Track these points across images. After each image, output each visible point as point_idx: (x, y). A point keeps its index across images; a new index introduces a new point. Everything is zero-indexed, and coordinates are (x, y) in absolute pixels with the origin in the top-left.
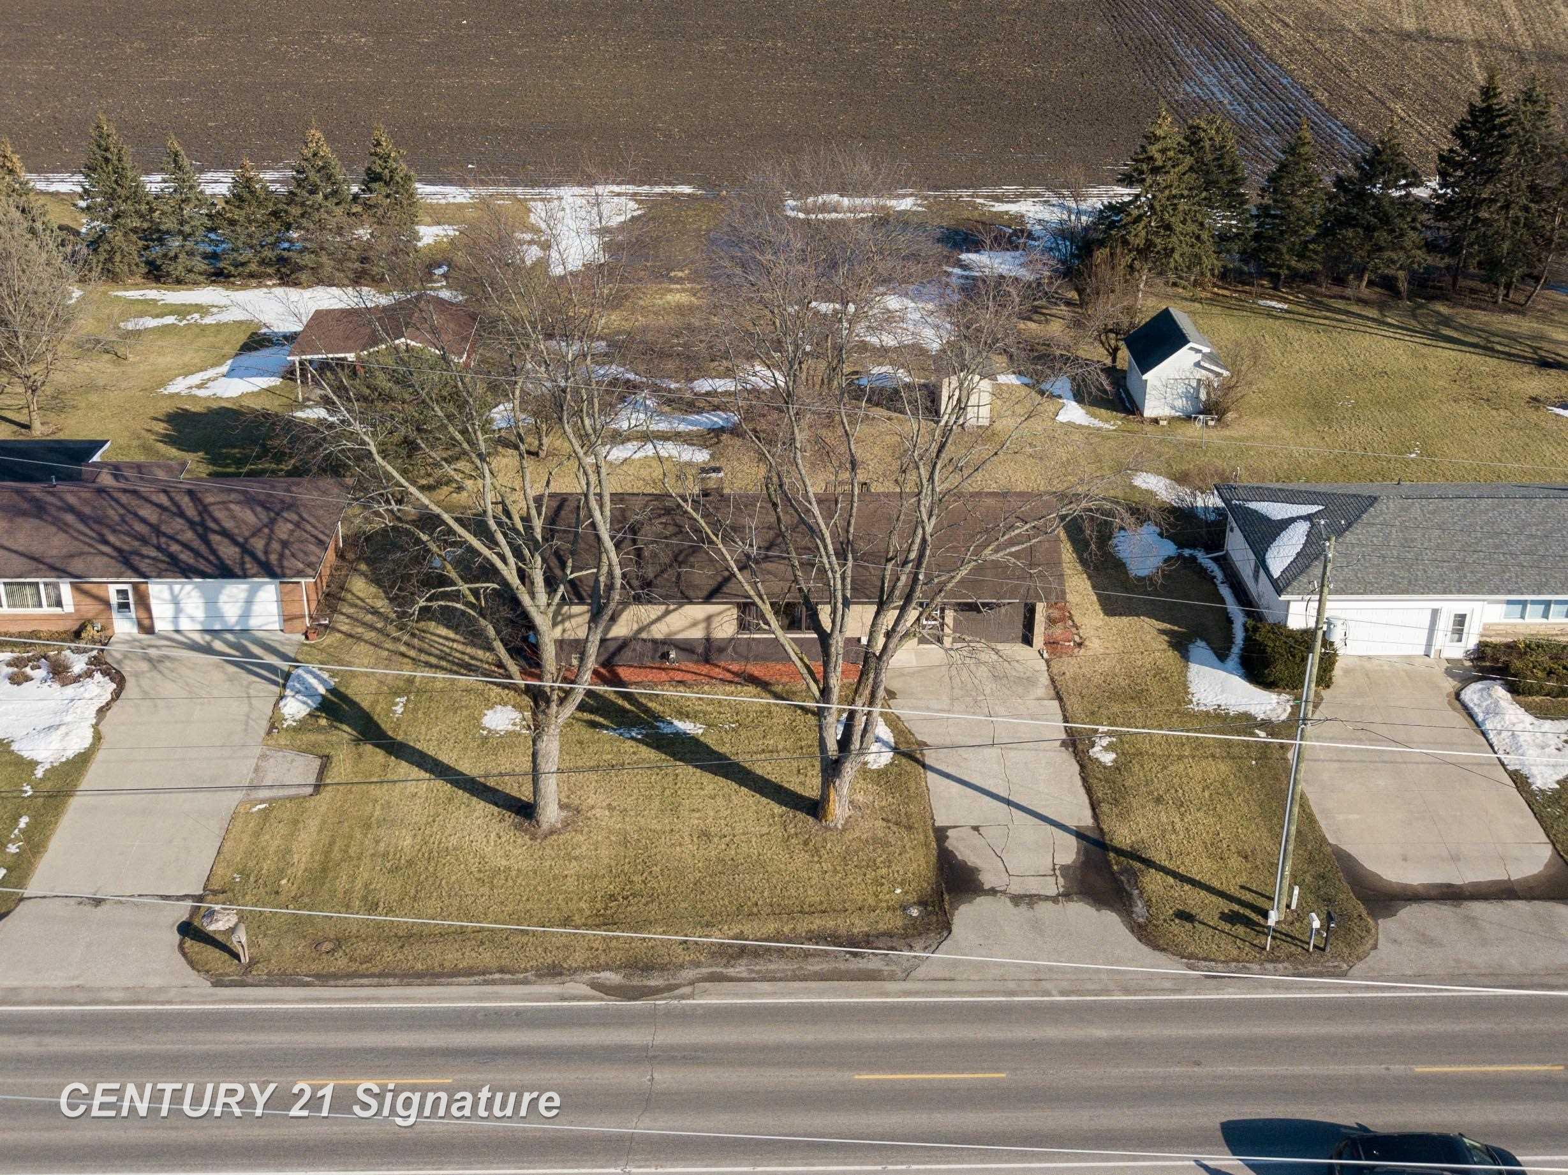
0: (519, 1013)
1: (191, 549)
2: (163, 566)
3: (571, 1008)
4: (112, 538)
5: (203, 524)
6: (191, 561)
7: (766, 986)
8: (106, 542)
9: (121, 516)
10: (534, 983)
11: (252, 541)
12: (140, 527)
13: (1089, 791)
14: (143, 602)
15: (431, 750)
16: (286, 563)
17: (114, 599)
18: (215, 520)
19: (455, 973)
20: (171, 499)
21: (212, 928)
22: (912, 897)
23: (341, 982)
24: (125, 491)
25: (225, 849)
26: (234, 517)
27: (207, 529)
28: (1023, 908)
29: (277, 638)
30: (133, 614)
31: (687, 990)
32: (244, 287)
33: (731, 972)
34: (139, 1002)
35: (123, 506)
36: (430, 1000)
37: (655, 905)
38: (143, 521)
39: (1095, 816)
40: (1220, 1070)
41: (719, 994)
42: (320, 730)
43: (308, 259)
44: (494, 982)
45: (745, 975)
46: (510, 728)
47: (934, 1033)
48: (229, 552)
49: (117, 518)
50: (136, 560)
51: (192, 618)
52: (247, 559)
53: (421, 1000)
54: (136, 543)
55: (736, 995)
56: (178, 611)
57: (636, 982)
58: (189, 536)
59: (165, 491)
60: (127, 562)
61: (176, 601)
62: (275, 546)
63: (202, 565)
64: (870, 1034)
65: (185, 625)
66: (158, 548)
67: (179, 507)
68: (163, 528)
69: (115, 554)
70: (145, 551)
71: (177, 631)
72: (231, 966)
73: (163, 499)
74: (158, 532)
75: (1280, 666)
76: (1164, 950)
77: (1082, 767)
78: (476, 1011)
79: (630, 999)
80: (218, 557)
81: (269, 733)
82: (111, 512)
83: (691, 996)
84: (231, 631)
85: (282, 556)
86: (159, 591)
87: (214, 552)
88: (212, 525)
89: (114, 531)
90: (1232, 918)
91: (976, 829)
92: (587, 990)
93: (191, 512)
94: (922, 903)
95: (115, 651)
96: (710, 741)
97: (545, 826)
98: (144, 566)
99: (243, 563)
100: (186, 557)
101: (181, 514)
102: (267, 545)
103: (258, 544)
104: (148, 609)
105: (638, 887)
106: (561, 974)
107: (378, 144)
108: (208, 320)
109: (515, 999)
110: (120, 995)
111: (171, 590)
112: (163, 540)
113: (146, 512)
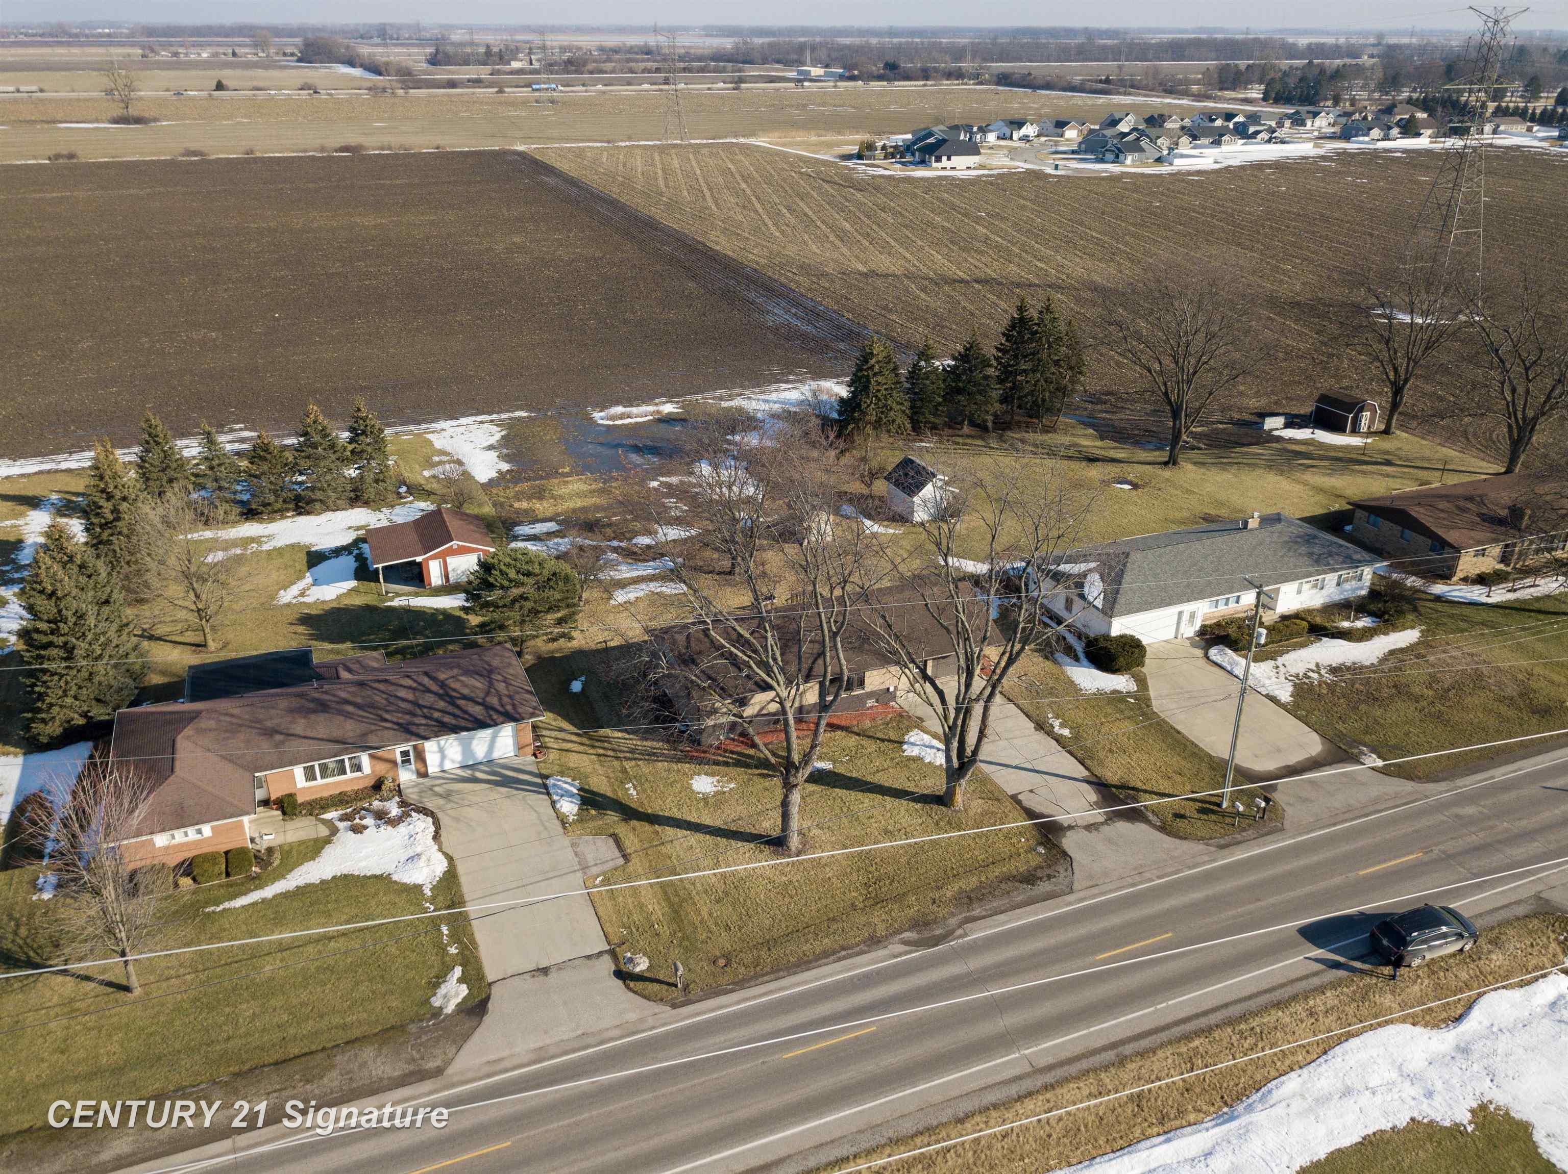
0: (878, 972)
1: (449, 714)
2: (436, 729)
3: (904, 962)
4: (387, 716)
5: (448, 695)
6: (454, 722)
7: (1001, 917)
8: (386, 720)
9: (386, 699)
10: (869, 952)
11: (488, 699)
12: (404, 705)
13: (1071, 753)
14: (420, 756)
15: (676, 813)
16: (520, 710)
17: (399, 759)
18: (454, 690)
19: (817, 958)
20: (415, 681)
21: (638, 969)
22: (1032, 842)
23: (753, 983)
24: (379, 681)
25: (600, 913)
26: (466, 686)
27: (451, 697)
28: (1095, 833)
29: (517, 762)
30: (413, 767)
31: (959, 932)
32: (272, 520)
33: (977, 912)
34: (634, 1033)
35: (383, 692)
36: (817, 979)
37: (895, 884)
38: (403, 700)
39: (1087, 768)
40: (1272, 900)
41: (981, 930)
42: (593, 818)
43: (318, 495)
44: (844, 958)
45: (984, 913)
46: (715, 789)
47: (1115, 920)
48: (477, 710)
49: (384, 702)
50: (414, 729)
51: (453, 761)
52: (492, 713)
53: (811, 981)
54: (407, 717)
55: (991, 927)
56: (443, 757)
57: (927, 934)
58: (441, 704)
59: (408, 676)
60: (408, 731)
61: (441, 751)
62: (506, 700)
63: (463, 723)
64: (1082, 930)
65: (448, 766)
66: (425, 717)
67: (424, 686)
68: (421, 702)
69: (396, 727)
70: (417, 720)
71: (443, 771)
72: (675, 993)
73: (409, 682)
74: (421, 707)
75: (1122, 659)
76: (1186, 839)
77: (1057, 741)
78: (852, 978)
79: (933, 946)
80: (470, 715)
81: (565, 828)
82: (377, 698)
83: (966, 935)
84: (481, 763)
85: (514, 705)
86: (430, 747)
87: (466, 712)
88: (454, 694)
89: (387, 711)
90: (1202, 811)
91: (1031, 791)
92: (902, 948)
93: (435, 688)
94: (1041, 844)
95: (412, 795)
96: (841, 770)
97: (793, 849)
98: (422, 731)
99: (490, 716)
100: (447, 719)
101: (429, 691)
102: (500, 699)
103: (494, 701)
104: (424, 761)
105: (876, 874)
106: (880, 941)
107: (359, 410)
108: (266, 547)
109: (868, 964)
110: (616, 1033)
111: (439, 744)
112: (425, 710)
113: (402, 693)
